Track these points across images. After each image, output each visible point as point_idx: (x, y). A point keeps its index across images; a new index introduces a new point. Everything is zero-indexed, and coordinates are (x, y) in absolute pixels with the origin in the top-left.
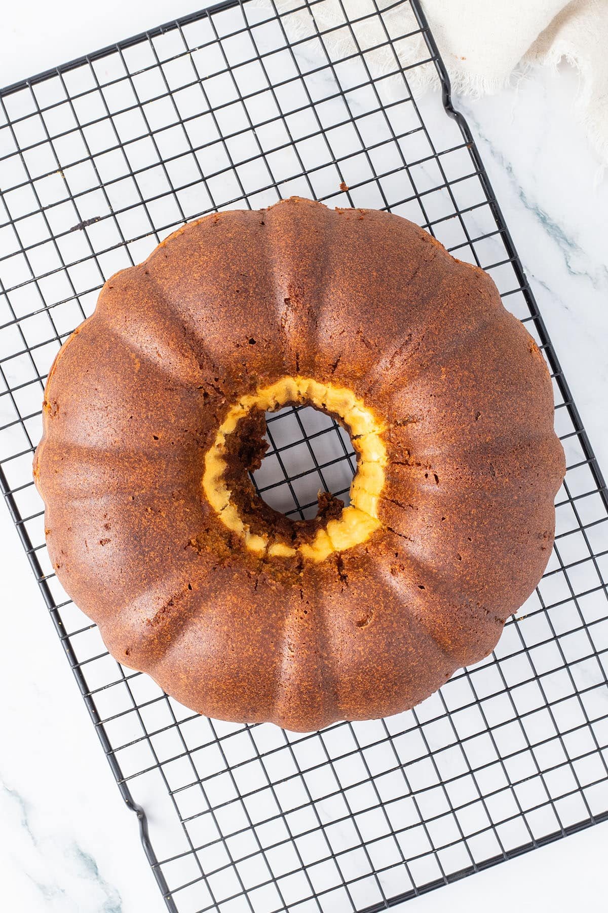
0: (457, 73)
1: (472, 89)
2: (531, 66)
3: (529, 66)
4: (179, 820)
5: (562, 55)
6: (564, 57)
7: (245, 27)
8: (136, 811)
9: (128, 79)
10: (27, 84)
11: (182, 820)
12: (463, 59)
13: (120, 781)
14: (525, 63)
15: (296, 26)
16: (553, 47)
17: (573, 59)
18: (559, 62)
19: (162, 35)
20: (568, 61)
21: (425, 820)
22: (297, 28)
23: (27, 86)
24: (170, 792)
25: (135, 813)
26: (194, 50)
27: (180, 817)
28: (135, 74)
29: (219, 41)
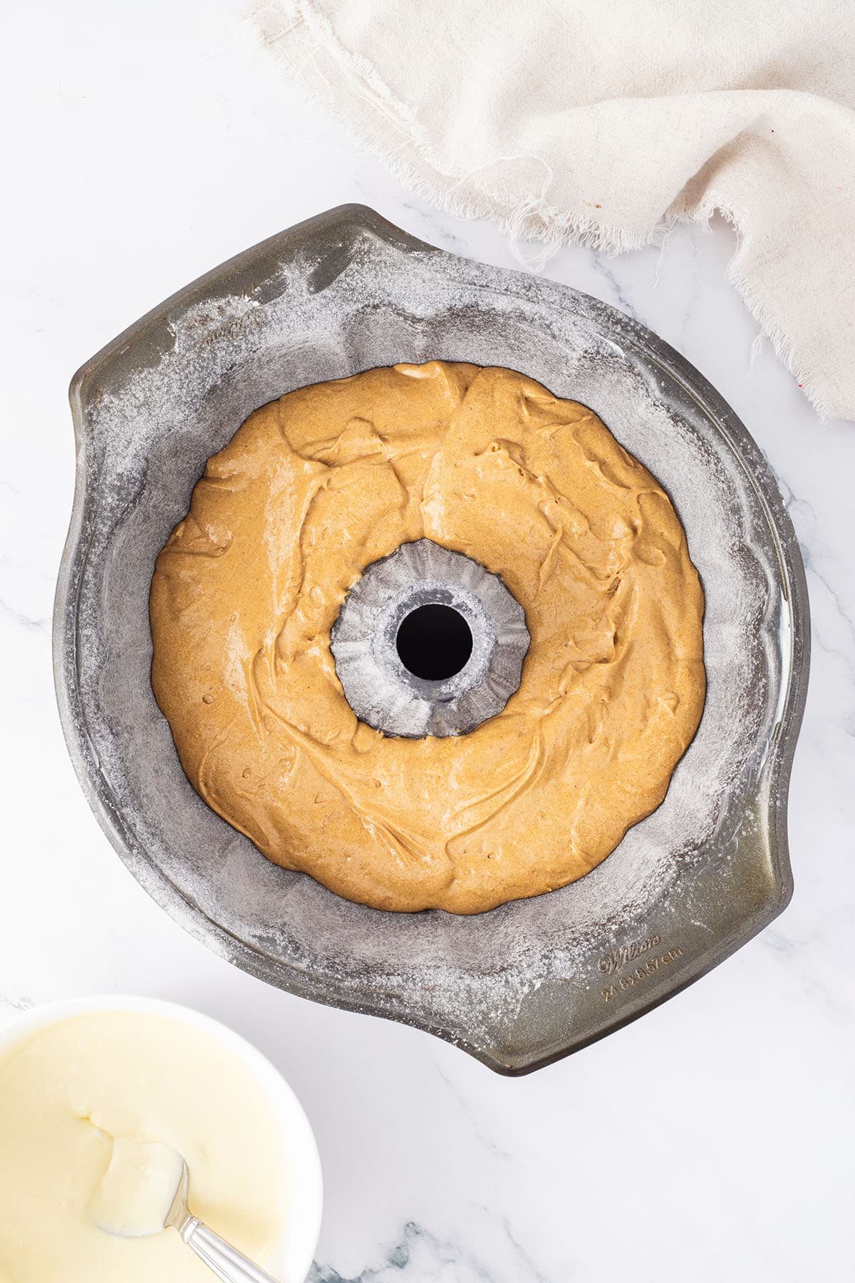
0: (590, 222)
1: (610, 243)
2: (679, 220)
3: (677, 221)
5: (715, 207)
6: (717, 211)
12: (598, 207)
14: (672, 217)
15: (409, 174)
16: (704, 199)
17: (728, 212)
18: (711, 216)
20: (722, 215)
22: (410, 176)
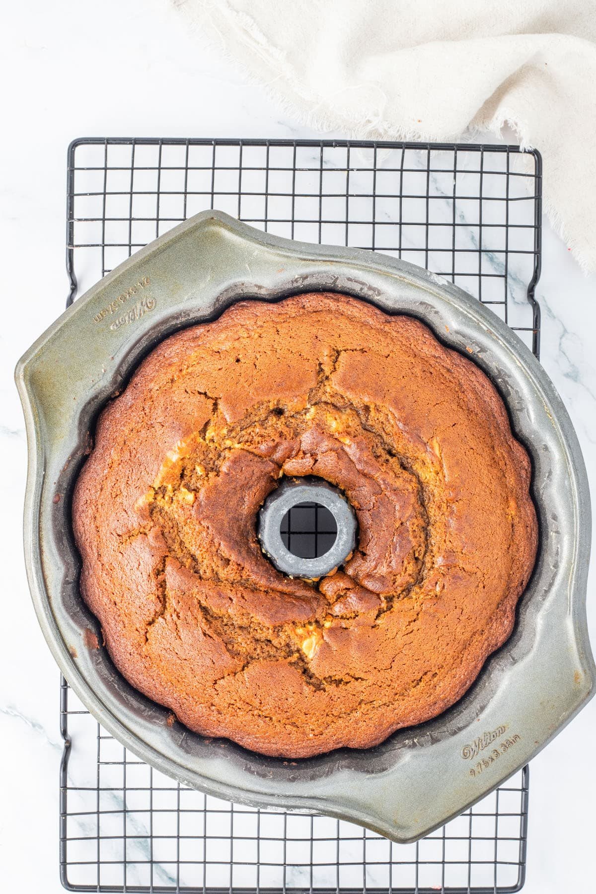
3: (477, 131)
4: (97, 761)
5: (504, 120)
7: (400, 168)
8: (65, 739)
9: (292, 171)
10: (213, 143)
11: (99, 762)
12: (419, 121)
13: (63, 712)
14: (474, 128)
16: (497, 114)
17: (513, 123)
18: (501, 126)
19: (333, 148)
21: (287, 838)
23: (212, 144)
24: (99, 736)
25: (64, 741)
26: (352, 170)
27: (99, 759)
28: (300, 170)
29: (375, 171)
